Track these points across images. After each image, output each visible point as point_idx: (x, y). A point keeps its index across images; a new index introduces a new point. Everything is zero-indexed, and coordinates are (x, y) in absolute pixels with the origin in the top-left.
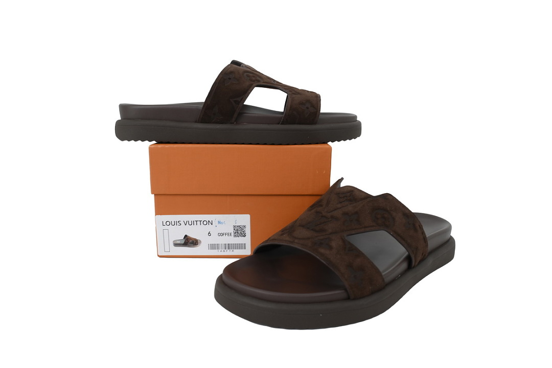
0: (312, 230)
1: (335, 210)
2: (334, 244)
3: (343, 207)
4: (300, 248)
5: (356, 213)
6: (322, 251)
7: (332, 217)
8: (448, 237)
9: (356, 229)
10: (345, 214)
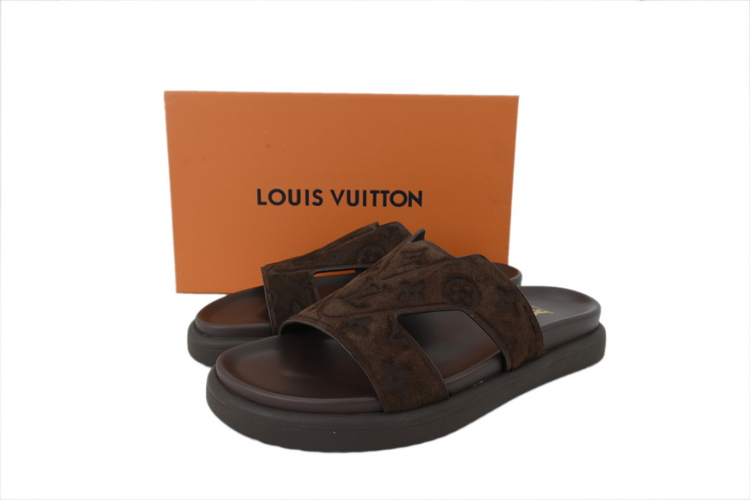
0: (352, 304)
1: (393, 276)
2: (373, 327)
3: (406, 271)
4: (323, 330)
5: (422, 282)
6: (352, 336)
7: (385, 286)
8: (594, 325)
9: (414, 306)
10: (405, 282)
